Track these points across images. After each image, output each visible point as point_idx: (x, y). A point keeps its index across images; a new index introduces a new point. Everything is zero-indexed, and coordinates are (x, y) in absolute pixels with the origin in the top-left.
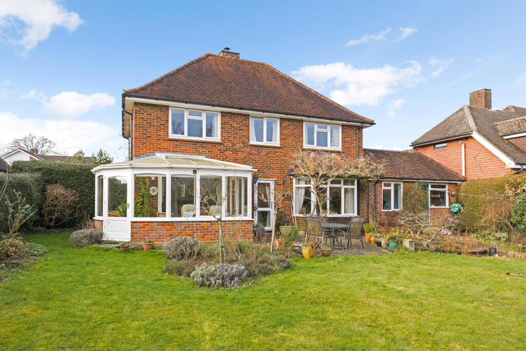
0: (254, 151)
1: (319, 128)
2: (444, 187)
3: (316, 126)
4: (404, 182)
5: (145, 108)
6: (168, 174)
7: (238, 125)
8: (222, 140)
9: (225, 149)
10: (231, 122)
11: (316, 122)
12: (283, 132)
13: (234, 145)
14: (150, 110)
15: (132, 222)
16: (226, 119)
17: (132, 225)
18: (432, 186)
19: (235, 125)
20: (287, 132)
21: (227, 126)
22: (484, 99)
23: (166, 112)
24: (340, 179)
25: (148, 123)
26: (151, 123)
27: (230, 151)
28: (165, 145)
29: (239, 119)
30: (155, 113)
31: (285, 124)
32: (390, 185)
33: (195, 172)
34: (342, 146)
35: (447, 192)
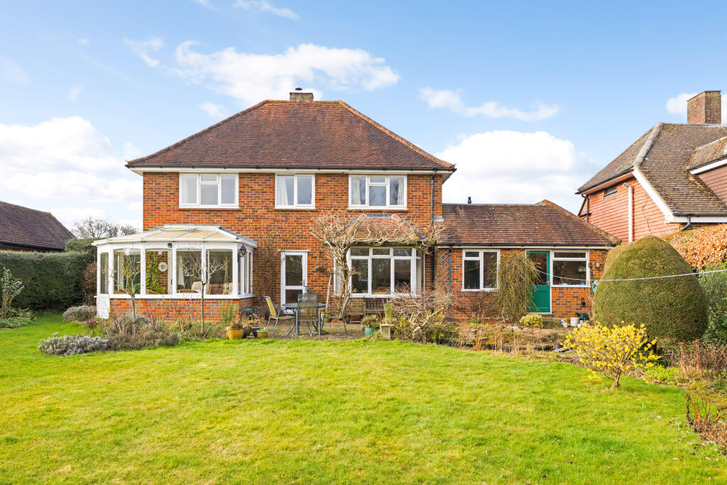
0: (280, 217)
1: (371, 181)
2: (583, 255)
3: (368, 180)
4: (502, 249)
5: (154, 177)
6: (142, 250)
7: (260, 188)
8: (240, 206)
9: (243, 216)
10: (250, 185)
11: (368, 175)
12: (320, 190)
13: (255, 211)
14: (159, 179)
15: (111, 299)
16: (246, 181)
17: (111, 303)
18: (556, 255)
19: (256, 187)
20: (325, 190)
21: (246, 189)
22: (704, 108)
23: (176, 180)
24: (388, 248)
25: (158, 193)
26: (160, 194)
27: (250, 218)
28: (175, 216)
29: (261, 180)
30: (165, 182)
31: (323, 180)
32: (476, 254)
33: (170, 245)
34: (408, 203)
35: (588, 262)
